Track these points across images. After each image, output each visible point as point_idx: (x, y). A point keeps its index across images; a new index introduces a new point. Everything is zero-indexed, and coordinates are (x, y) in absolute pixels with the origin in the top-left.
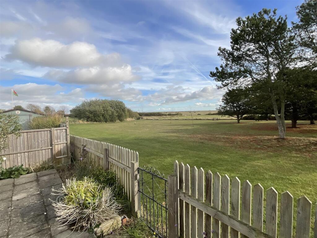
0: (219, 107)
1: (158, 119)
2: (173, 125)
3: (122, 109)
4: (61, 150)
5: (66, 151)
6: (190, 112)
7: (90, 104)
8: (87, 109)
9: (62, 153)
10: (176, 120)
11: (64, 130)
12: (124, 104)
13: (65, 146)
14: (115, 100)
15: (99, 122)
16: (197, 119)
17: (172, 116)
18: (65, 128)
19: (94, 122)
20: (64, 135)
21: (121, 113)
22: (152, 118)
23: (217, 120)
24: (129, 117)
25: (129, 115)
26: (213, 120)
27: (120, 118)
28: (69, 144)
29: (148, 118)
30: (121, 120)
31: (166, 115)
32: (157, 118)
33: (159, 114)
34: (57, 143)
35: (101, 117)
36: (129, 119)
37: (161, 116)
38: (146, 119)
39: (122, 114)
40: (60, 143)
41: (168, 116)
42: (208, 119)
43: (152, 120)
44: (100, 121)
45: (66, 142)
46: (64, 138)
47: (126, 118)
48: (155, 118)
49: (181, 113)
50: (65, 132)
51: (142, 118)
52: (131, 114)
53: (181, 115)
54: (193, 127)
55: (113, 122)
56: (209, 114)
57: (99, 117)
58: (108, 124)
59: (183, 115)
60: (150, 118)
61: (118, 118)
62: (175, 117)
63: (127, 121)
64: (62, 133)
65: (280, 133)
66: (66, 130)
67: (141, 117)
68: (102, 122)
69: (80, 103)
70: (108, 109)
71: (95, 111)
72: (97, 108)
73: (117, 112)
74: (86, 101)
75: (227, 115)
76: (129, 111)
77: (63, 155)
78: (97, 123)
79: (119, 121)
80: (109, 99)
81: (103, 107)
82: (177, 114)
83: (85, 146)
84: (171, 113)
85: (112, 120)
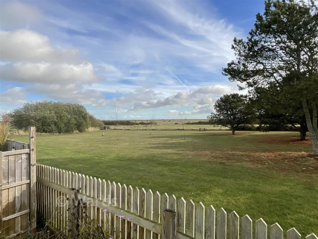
0: (211, 115)
1: (130, 129)
2: (156, 137)
3: (83, 116)
4: (14, 201)
5: (26, 202)
6: (164, 121)
7: (37, 108)
8: (32, 115)
9: (18, 205)
10: (153, 130)
11: (24, 156)
12: (85, 109)
13: (24, 191)
14: (73, 103)
15: (49, 132)
16: (179, 130)
17: (145, 125)
18: (27, 150)
19: (42, 132)
20: (25, 165)
21: (80, 121)
22: (121, 128)
23: (205, 130)
24: (92, 126)
25: (92, 123)
26: (200, 130)
27: (80, 127)
28: (33, 186)
29: (116, 128)
30: (81, 131)
31: (137, 124)
32: (128, 128)
33: (128, 123)
34: (8, 186)
35: (53, 126)
36: (91, 129)
37: (131, 125)
38: (114, 129)
39: (82, 122)
40: (13, 184)
41: (140, 125)
42: (192, 130)
43: (122, 130)
44: (51, 132)
45: (28, 181)
46: (24, 171)
47: (88, 128)
48: (125, 128)
49: (156, 121)
50: (27, 159)
51: (108, 128)
52: (94, 123)
53: (156, 124)
54: (185, 139)
55: (69, 133)
56: (188, 124)
57: (50, 126)
58: (62, 135)
59: (158, 124)
60: (118, 128)
61: (77, 128)
62: (149, 126)
63: (89, 132)
64: (20, 161)
65: (314, 149)
66: (29, 154)
67: (106, 126)
68: (54, 133)
69: (22, 107)
70: (62, 114)
71: (44, 118)
72: (47, 114)
73: (75, 119)
74: (30, 103)
75: (220, 124)
76: (91, 118)
77: (20, 210)
78: (46, 134)
79: (77, 131)
80: (64, 102)
81: (56, 113)
82: (151, 123)
83: (78, 191)
84: (144, 122)
85: (68, 131)
